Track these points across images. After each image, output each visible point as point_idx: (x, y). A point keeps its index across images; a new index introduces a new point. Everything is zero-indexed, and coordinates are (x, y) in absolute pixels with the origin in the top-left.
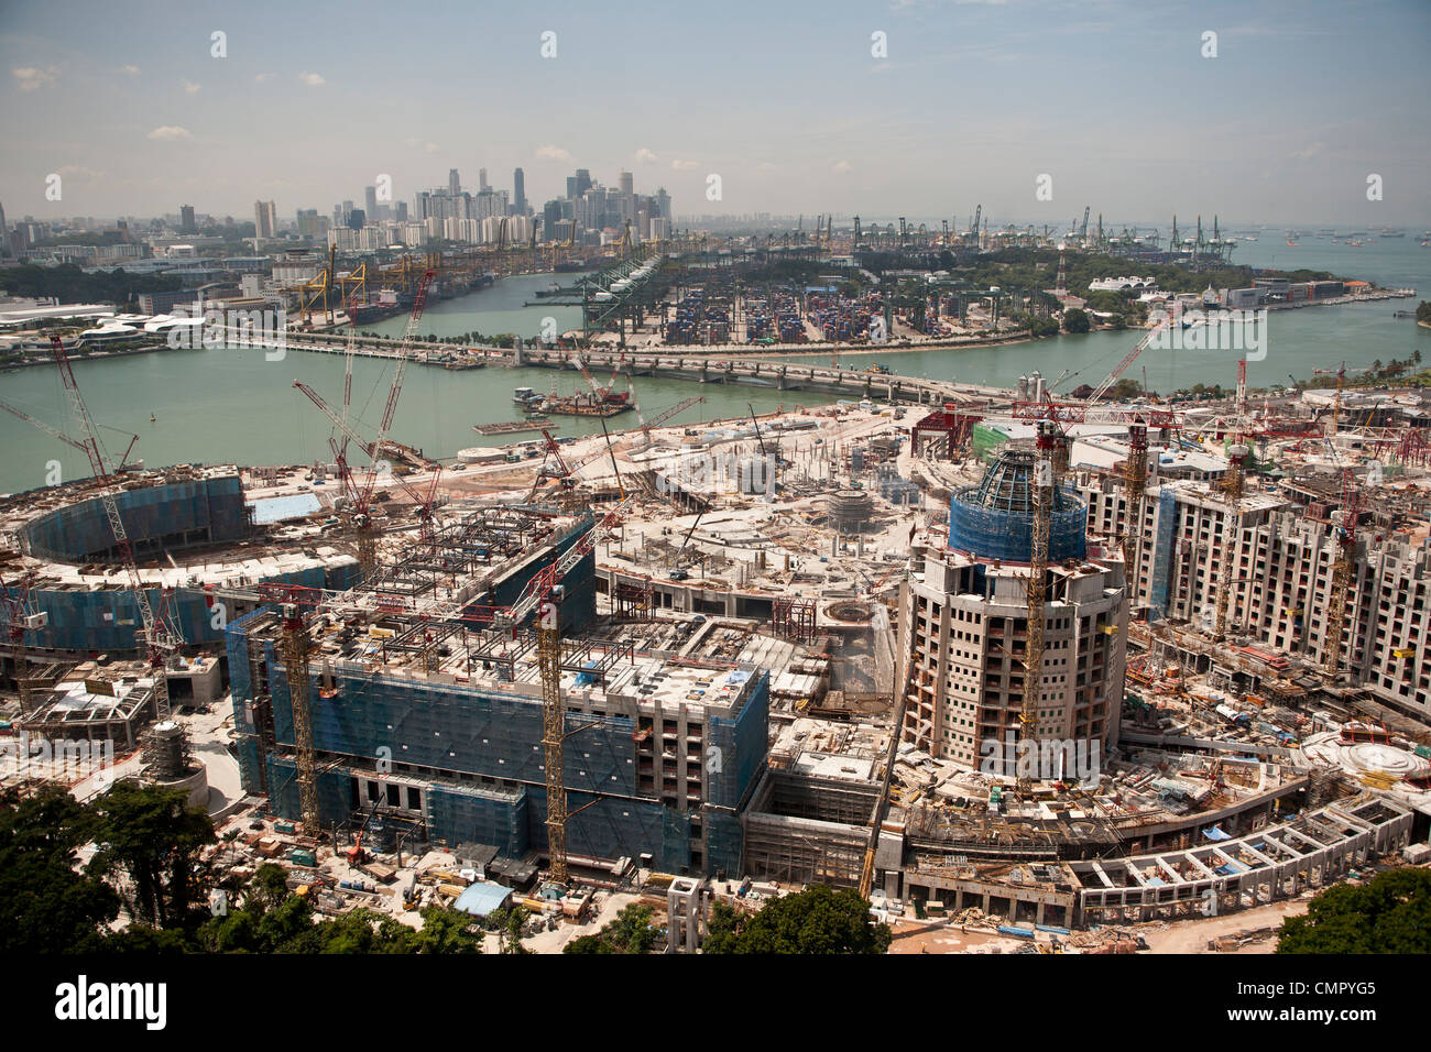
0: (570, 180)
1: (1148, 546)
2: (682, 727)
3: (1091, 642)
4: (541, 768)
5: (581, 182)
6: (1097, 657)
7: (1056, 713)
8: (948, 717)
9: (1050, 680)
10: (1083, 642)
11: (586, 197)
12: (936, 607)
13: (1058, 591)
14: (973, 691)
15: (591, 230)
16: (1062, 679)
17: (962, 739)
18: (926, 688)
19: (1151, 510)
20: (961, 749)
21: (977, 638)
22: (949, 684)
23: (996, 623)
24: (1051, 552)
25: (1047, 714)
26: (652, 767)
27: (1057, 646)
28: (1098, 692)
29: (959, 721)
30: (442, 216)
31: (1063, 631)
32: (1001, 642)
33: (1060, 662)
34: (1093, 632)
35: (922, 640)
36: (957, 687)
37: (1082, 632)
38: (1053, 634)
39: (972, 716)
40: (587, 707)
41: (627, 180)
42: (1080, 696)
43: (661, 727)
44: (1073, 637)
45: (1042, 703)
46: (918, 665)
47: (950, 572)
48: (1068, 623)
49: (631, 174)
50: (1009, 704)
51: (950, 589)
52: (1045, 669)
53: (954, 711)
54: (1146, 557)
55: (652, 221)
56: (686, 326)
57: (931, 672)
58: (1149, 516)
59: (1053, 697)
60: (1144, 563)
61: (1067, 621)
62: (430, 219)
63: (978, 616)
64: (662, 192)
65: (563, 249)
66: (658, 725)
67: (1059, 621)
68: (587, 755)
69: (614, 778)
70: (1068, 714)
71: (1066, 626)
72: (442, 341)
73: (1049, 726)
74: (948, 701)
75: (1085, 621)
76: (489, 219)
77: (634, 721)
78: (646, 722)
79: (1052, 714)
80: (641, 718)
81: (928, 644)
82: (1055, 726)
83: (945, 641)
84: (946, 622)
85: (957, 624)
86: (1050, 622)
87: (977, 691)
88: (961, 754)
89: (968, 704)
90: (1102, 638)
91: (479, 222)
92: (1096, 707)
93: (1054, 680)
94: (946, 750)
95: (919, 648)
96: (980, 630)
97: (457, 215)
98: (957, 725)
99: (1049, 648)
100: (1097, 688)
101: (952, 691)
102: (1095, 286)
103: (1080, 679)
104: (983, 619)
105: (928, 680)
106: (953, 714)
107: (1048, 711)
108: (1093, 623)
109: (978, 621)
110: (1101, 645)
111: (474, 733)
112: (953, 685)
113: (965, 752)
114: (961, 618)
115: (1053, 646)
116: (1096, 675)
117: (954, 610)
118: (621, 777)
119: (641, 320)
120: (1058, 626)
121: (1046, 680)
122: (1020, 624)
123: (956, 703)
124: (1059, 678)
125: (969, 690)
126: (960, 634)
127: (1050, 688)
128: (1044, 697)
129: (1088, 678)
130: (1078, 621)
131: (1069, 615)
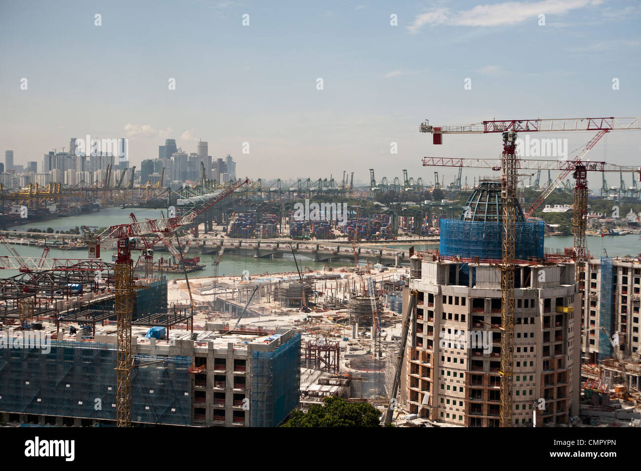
0: (161, 148)
1: (594, 304)
2: (230, 364)
3: (553, 321)
4: (114, 405)
5: (170, 148)
6: (558, 334)
7: (528, 378)
8: (443, 387)
9: (522, 350)
10: (546, 320)
11: (173, 158)
12: (431, 297)
13: (524, 281)
14: (462, 362)
15: (176, 182)
16: (532, 350)
17: (454, 403)
18: (425, 365)
19: (594, 276)
20: (454, 412)
21: (463, 317)
22: (443, 358)
23: (478, 303)
24: (517, 253)
25: (521, 378)
26: (204, 401)
27: (526, 322)
28: (561, 363)
29: (452, 388)
30: (63, 169)
31: (530, 310)
32: (482, 318)
33: (529, 335)
34: (553, 313)
35: (420, 327)
36: (449, 359)
37: (545, 311)
38: (522, 311)
39: (462, 382)
40: (153, 352)
41: (204, 146)
42: (546, 364)
43: (213, 365)
44: (538, 315)
45: (516, 369)
46: (418, 348)
47: (441, 267)
48: (534, 303)
49: (206, 143)
50: (491, 370)
51: (441, 282)
52: (517, 340)
53: (448, 380)
54: (593, 313)
55: (222, 175)
56: (245, 226)
57: (429, 351)
58: (593, 281)
59: (525, 364)
60: (592, 318)
61: (533, 301)
62: (54, 170)
63: (464, 299)
64: (229, 158)
65: (154, 189)
66: (210, 363)
67: (526, 301)
68: (151, 392)
69: (173, 410)
70: (538, 379)
71: (532, 306)
72: (57, 232)
73: (523, 389)
74: (443, 373)
75: (547, 303)
76: (99, 171)
77: (191, 360)
78: (201, 361)
79: (525, 378)
80: (197, 359)
81: (425, 329)
82: (528, 389)
83: (438, 323)
84: (439, 308)
85: (448, 308)
86: (520, 301)
87: (465, 361)
88: (454, 416)
89: (458, 373)
90: (561, 319)
91: (92, 174)
92: (560, 375)
93: (525, 350)
94: (442, 414)
95: (419, 335)
96: (465, 310)
97: (75, 168)
98: (450, 392)
99: (520, 323)
100: (560, 361)
101: (446, 364)
102: (545, 210)
103: (546, 350)
104: (467, 302)
105: (427, 358)
106: (447, 383)
107: (522, 376)
108: (553, 305)
109: (464, 304)
110: (561, 325)
111: (59, 380)
112: (446, 359)
113: (458, 414)
114: (450, 303)
115: (523, 321)
116: (558, 349)
117: (445, 297)
118: (179, 410)
119: (211, 225)
120: (526, 306)
121: (519, 350)
122: (496, 304)
123: (449, 373)
124: (529, 349)
125: (459, 361)
126: (450, 315)
127: (522, 356)
128: (518, 364)
129: (552, 350)
130: (541, 301)
131: (534, 297)
